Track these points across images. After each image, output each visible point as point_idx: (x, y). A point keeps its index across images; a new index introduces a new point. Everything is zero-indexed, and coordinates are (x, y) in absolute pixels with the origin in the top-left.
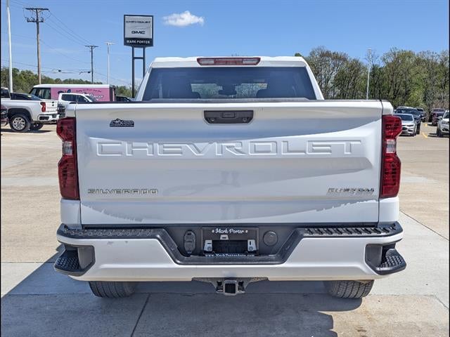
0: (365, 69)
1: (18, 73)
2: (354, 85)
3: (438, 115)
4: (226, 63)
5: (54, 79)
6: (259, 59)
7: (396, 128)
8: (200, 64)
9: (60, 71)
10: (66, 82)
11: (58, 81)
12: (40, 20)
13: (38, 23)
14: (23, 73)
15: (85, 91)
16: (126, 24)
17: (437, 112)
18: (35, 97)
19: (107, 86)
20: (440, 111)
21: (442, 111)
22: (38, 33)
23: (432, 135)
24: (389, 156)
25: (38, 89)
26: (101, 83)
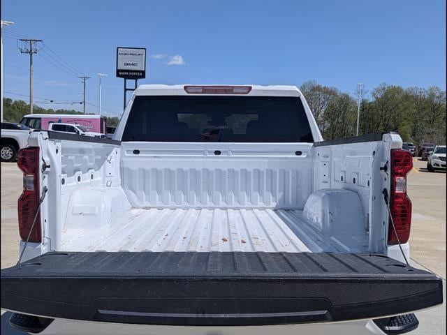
0: (354, 102)
1: (11, 104)
2: (343, 119)
3: (428, 150)
4: (216, 91)
5: (47, 110)
6: (250, 88)
7: (406, 165)
8: (188, 92)
9: (52, 101)
10: (59, 112)
11: (50, 112)
12: (33, 51)
13: (31, 55)
14: (16, 102)
15: (75, 121)
16: (119, 56)
17: (426, 147)
18: (25, 127)
19: (98, 116)
20: (430, 145)
21: (432, 146)
22: (31, 63)
23: (422, 170)
24: (397, 196)
25: (29, 119)
26: (93, 114)
